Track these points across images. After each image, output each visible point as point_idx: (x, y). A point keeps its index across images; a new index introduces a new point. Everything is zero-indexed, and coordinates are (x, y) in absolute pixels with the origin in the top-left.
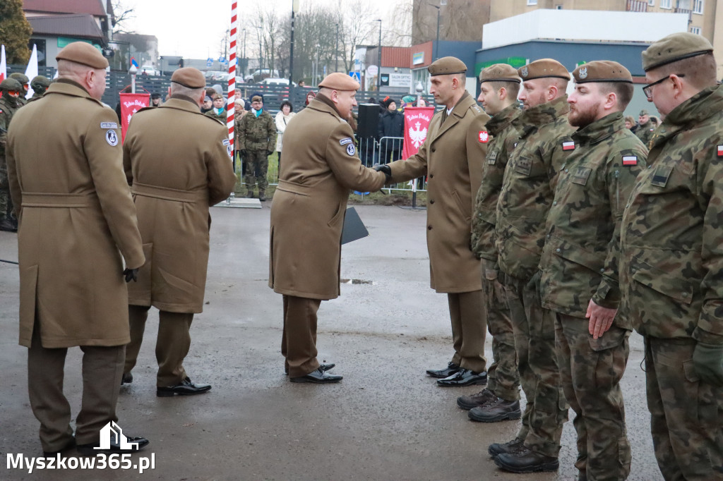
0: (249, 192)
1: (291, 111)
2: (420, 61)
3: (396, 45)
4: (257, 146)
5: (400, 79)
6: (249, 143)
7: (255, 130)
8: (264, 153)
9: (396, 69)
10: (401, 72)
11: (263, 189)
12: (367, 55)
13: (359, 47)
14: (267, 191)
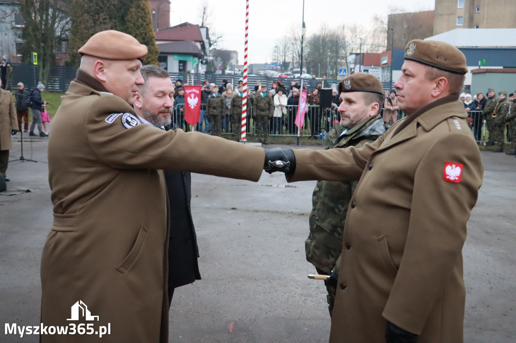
0: (259, 140)
1: (283, 94)
2: (385, 62)
3: (374, 52)
4: (263, 113)
5: (375, 73)
6: (258, 112)
7: (262, 104)
8: (266, 118)
9: (373, 67)
10: (376, 69)
11: (266, 138)
12: (356, 59)
13: (351, 54)
14: (269, 140)
